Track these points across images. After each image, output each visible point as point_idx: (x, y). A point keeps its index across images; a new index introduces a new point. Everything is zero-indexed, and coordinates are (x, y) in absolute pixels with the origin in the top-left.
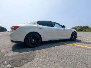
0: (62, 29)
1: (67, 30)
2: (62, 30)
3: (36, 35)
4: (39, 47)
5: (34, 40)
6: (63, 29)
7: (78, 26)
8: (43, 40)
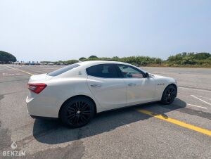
0: (142, 81)
1: (156, 81)
2: (143, 83)
3: (83, 101)
4: (90, 127)
5: (79, 112)
6: (146, 81)
7: (185, 54)
8: (99, 110)
